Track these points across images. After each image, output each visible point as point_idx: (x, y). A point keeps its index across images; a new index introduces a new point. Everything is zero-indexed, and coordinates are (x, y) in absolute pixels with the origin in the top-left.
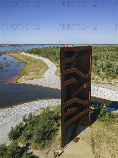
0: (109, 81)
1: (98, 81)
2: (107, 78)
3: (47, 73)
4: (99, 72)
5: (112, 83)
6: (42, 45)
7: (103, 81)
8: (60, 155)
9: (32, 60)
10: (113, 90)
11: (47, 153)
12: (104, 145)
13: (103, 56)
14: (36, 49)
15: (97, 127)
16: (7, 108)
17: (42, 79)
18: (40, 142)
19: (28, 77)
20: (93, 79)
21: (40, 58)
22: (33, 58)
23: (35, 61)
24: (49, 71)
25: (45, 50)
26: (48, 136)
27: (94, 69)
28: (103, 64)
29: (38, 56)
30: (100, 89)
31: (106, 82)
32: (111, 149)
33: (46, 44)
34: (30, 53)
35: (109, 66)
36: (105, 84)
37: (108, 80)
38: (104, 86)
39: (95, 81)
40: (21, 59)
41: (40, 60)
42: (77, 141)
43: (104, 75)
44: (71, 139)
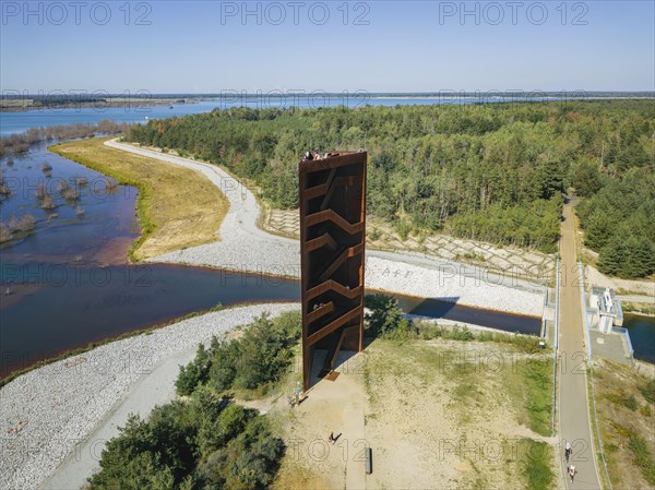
0: (422, 241)
1: (392, 243)
2: (417, 232)
3: (229, 222)
4: (393, 212)
5: (430, 246)
6: (182, 99)
7: (405, 243)
8: (300, 402)
9: (161, 171)
10: (430, 267)
11: (275, 401)
12: (389, 380)
13: (411, 156)
14: (167, 124)
15: (377, 350)
16: (135, 334)
17: (217, 244)
18: (256, 387)
19: (167, 241)
20: (376, 237)
21: (189, 163)
22: (163, 165)
23: (174, 178)
24: (235, 214)
25: (203, 130)
26: (272, 373)
27: (379, 203)
28: (406, 185)
29: (181, 155)
30: (394, 266)
31: (414, 245)
32: (403, 385)
33: (199, 96)
34: (143, 140)
35: (425, 192)
36: (410, 250)
37: (418, 238)
38: (405, 258)
39: (382, 244)
40: (113, 168)
41: (190, 172)
42: (333, 378)
43: (409, 223)
44: (322, 376)
